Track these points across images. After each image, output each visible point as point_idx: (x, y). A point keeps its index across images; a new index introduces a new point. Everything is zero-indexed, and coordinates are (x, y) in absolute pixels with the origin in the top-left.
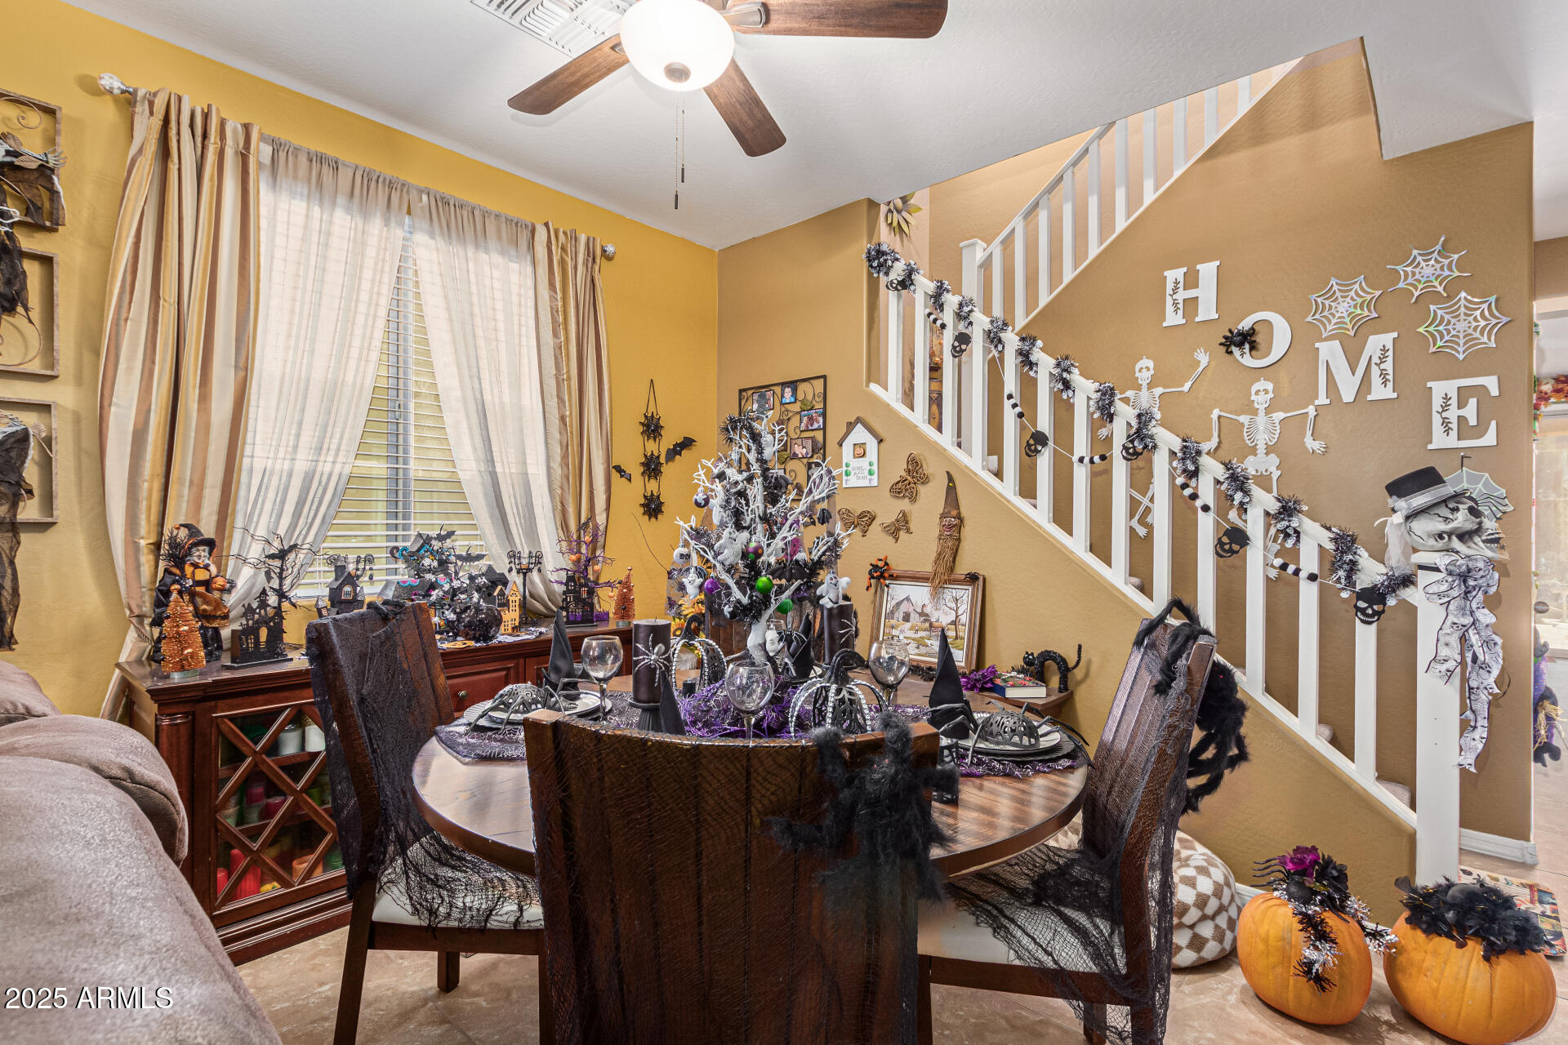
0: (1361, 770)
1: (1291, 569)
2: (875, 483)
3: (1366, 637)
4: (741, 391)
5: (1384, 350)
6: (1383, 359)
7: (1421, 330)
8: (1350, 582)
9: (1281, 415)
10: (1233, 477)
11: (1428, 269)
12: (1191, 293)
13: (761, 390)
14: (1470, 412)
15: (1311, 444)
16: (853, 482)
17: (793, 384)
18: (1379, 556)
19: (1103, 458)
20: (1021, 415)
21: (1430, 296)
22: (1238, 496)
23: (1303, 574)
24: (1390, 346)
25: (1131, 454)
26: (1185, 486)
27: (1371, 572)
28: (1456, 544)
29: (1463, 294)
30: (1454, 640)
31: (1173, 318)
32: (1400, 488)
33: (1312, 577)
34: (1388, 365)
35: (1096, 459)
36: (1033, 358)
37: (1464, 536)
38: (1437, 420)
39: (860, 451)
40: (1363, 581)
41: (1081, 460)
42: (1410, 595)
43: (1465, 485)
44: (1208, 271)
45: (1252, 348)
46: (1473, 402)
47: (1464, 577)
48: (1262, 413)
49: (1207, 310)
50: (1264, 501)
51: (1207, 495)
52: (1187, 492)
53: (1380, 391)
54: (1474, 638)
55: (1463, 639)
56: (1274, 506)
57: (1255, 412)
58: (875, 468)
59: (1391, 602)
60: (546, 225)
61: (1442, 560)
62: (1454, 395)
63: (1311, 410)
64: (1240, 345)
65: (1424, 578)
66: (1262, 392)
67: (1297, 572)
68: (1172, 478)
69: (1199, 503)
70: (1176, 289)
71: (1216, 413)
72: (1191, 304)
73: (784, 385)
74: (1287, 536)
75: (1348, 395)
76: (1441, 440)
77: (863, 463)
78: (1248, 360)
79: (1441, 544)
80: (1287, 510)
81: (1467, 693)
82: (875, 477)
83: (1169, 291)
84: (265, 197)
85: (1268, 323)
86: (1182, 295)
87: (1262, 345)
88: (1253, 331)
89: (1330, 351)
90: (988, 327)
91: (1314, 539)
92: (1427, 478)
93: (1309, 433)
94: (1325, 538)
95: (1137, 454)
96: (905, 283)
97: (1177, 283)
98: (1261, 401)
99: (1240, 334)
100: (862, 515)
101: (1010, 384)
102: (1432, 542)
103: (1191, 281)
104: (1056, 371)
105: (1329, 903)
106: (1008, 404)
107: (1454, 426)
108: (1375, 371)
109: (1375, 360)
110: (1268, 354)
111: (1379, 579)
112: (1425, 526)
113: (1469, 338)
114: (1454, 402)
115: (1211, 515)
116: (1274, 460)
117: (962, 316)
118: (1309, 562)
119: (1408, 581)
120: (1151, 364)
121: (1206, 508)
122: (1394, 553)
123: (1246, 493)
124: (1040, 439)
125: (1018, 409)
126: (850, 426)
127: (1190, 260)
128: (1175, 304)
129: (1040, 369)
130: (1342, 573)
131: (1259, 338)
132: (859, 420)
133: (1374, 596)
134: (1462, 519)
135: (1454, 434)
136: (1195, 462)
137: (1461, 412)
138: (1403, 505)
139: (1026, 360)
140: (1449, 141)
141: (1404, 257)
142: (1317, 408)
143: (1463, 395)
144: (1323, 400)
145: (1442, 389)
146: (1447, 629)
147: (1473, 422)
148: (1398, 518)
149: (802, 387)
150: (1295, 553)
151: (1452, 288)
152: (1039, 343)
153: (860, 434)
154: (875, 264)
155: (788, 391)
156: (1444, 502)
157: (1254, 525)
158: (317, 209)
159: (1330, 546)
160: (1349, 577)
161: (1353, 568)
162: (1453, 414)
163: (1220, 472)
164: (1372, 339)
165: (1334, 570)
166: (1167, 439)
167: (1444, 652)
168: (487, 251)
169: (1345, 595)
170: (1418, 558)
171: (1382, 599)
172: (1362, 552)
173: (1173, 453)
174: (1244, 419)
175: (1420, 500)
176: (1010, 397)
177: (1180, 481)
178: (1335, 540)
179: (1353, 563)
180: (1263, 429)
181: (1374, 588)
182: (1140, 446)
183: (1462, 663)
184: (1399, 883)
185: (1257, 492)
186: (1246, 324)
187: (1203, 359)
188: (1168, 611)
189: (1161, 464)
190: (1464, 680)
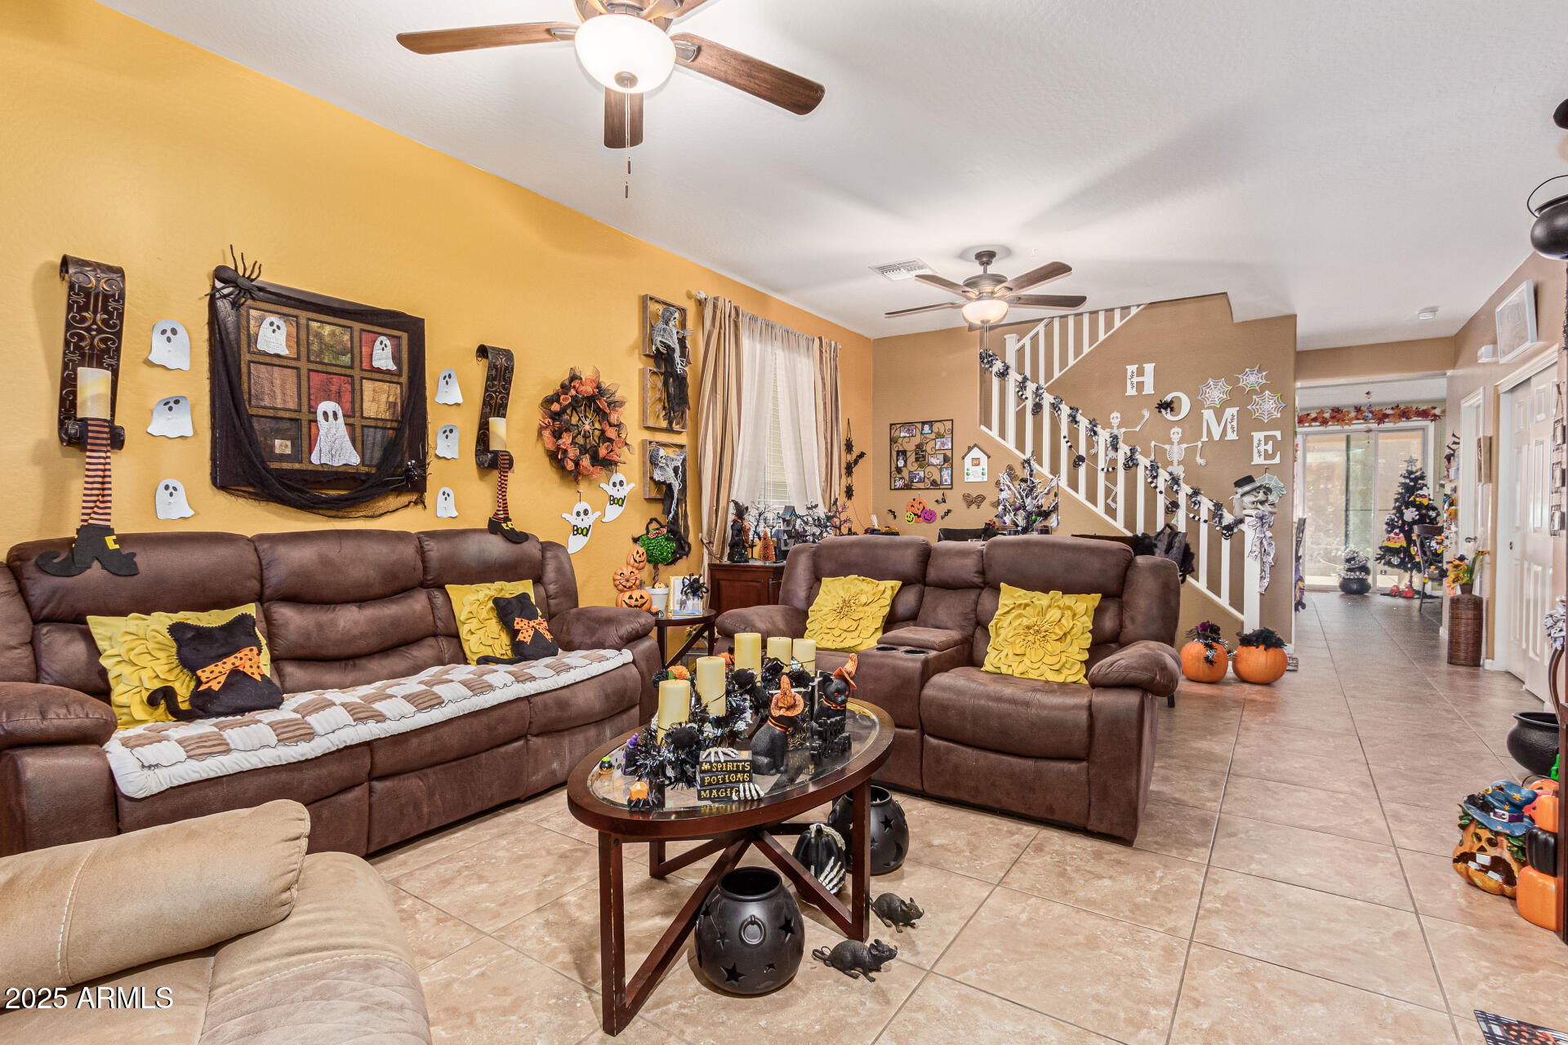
0: (1224, 601)
1: (1197, 518)
2: (986, 480)
3: (1226, 545)
4: (891, 425)
5: (1233, 416)
6: (1232, 420)
7: (1249, 407)
8: (1220, 522)
9: (1185, 446)
10: (1173, 479)
11: (1252, 379)
12: (1140, 379)
13: (908, 425)
14: (1269, 447)
15: (1200, 461)
16: (971, 479)
17: (931, 423)
18: (1231, 512)
19: (1113, 469)
20: (1070, 447)
21: (1253, 391)
22: (1175, 487)
23: (1202, 520)
24: (1235, 414)
25: (1127, 467)
26: (1152, 482)
27: (1228, 519)
28: (1259, 506)
29: (1267, 392)
30: (1258, 543)
31: (1131, 392)
32: (1239, 484)
33: (1205, 521)
34: (1235, 423)
35: (1110, 469)
36: (1078, 419)
37: (1262, 503)
38: (1255, 450)
39: (976, 462)
40: (1225, 522)
41: (1103, 470)
42: (1243, 527)
43: (1267, 482)
44: (1149, 368)
45: (1172, 410)
46: (1271, 443)
47: (1262, 518)
48: (1176, 444)
49: (1149, 389)
50: (1185, 489)
51: (1161, 486)
52: (1153, 485)
53: (1232, 436)
54: (1265, 543)
55: (1261, 543)
56: (1190, 492)
57: (1172, 443)
58: (986, 471)
59: (1235, 530)
60: (820, 339)
61: (1253, 513)
62: (1262, 439)
63: (1200, 444)
64: (1166, 409)
65: (1247, 519)
66: (1176, 433)
67: (1199, 519)
68: (1146, 479)
69: (1158, 490)
70: (1132, 377)
71: (1153, 443)
72: (1140, 385)
73: (924, 423)
74: (1195, 504)
75: (1216, 437)
76: (1258, 460)
77: (978, 469)
78: (1169, 417)
79: (1253, 506)
80: (1196, 493)
81: (1263, 563)
82: (986, 476)
83: (1129, 377)
84: (746, 342)
85: (1179, 399)
86: (1136, 379)
87: (1176, 410)
88: (1172, 402)
89: (1208, 415)
90: (1053, 401)
91: (1206, 505)
92: (1249, 480)
93: (1198, 455)
94: (1211, 505)
95: (1130, 467)
96: (1003, 375)
97: (1133, 373)
98: (1176, 438)
99: (1166, 403)
100: (978, 496)
101: (1064, 431)
102: (1250, 506)
103: (1141, 372)
104: (1089, 426)
105: (1213, 639)
106: (1063, 441)
107: (1263, 453)
108: (1229, 426)
109: (1229, 420)
110: (1179, 414)
111: (1231, 521)
112: (1248, 499)
113: (1270, 413)
114: (1263, 442)
115: (1163, 496)
116: (1182, 468)
117: (1037, 393)
118: (1204, 515)
119: (1241, 521)
120: (1119, 415)
121: (1161, 492)
122: (1237, 510)
123: (1179, 485)
124: (1081, 459)
125: (1069, 444)
126: (970, 449)
127: (1140, 360)
128: (1132, 384)
129: (1080, 424)
130: (1217, 519)
131: (1175, 405)
132: (975, 445)
133: (1229, 528)
134: (1261, 496)
135: (1262, 457)
136: (1157, 472)
137: (1266, 447)
138: (1240, 491)
139: (1073, 420)
140: (1266, 316)
141: (1242, 372)
142: (1203, 442)
143: (1267, 439)
144: (1205, 439)
145: (1258, 436)
146: (1256, 539)
147: (1270, 452)
148: (1238, 496)
149: (936, 427)
150: (1198, 512)
151: (1263, 388)
152: (1080, 411)
153: (976, 453)
154: (985, 361)
155: (927, 428)
156: (1254, 489)
157: (1182, 499)
158: (758, 346)
159: (1212, 508)
160: (1220, 521)
161: (1221, 517)
162: (1262, 448)
163: (1168, 477)
164: (1228, 409)
165: (1214, 518)
166: (1143, 461)
167: (1254, 548)
168: (799, 354)
169: (1218, 528)
170: (1246, 512)
171: (1232, 529)
172: (1225, 510)
173: (1146, 467)
174: (1167, 447)
175: (1247, 488)
176: (1065, 437)
177: (1149, 480)
178: (1214, 506)
179: (1221, 515)
180: (1176, 452)
181: (1229, 525)
182: (1131, 464)
183: (1260, 552)
184: (1237, 634)
185: (1183, 485)
186: (1168, 398)
187: (1146, 414)
188: (1165, 528)
189: (1141, 473)
190: (1262, 559)
